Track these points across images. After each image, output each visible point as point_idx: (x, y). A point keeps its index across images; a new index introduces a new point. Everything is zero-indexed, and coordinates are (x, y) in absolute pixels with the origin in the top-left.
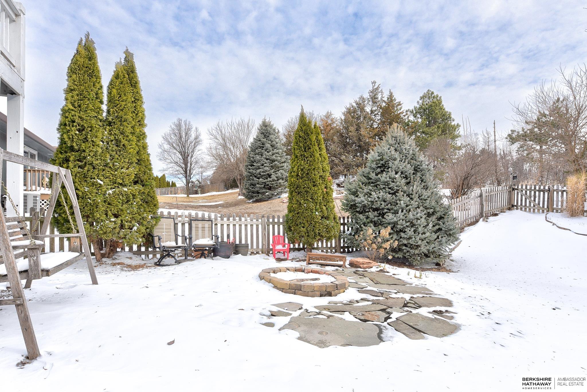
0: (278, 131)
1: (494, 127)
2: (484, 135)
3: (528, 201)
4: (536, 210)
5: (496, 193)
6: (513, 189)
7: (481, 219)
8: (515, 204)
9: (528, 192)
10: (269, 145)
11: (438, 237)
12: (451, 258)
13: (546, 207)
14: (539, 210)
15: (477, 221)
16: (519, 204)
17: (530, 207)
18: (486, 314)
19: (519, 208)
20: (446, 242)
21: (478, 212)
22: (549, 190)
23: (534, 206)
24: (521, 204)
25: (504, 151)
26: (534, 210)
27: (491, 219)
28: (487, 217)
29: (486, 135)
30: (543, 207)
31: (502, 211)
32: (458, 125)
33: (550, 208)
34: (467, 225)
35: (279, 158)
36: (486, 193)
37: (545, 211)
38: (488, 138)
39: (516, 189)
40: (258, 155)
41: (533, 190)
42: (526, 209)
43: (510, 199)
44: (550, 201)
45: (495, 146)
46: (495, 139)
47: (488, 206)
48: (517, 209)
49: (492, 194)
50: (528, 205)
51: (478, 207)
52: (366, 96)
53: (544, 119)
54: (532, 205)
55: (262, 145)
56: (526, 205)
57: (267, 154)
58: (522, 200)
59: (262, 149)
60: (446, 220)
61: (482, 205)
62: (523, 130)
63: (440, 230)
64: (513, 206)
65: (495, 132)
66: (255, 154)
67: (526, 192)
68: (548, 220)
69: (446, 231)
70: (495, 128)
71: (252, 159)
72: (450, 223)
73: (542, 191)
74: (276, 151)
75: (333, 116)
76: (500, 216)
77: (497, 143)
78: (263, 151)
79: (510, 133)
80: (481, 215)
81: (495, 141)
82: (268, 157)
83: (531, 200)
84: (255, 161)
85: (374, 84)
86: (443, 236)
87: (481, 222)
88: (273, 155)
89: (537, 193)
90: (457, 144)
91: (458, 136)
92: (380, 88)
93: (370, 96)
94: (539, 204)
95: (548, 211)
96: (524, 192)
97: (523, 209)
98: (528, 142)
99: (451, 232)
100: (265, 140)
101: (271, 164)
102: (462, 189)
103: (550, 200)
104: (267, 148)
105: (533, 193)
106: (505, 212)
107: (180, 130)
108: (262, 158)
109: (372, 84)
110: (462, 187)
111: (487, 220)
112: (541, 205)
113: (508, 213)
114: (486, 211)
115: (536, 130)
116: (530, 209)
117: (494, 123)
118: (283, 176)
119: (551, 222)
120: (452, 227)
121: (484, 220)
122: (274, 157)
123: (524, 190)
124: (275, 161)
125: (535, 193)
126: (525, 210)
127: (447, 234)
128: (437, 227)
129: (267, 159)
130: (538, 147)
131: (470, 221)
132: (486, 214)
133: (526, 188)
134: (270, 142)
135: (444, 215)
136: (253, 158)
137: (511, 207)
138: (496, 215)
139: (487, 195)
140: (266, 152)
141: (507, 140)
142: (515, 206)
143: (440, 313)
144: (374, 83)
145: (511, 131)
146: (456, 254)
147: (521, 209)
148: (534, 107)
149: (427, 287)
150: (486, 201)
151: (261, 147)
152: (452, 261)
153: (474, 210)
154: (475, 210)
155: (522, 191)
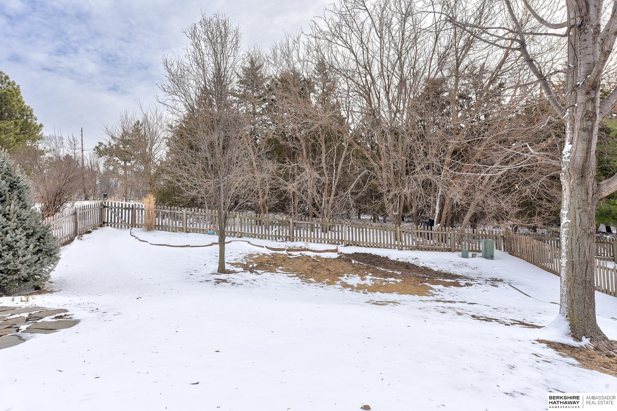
1: (82, 135)
2: (70, 141)
3: (116, 218)
4: (123, 226)
5: (89, 210)
6: (104, 207)
7: (76, 238)
8: (106, 221)
9: (117, 210)
11: (39, 258)
12: (50, 280)
13: (130, 223)
14: (125, 226)
15: (72, 240)
16: (109, 221)
17: (118, 224)
18: (95, 310)
19: (109, 224)
20: (48, 263)
21: (72, 230)
22: (133, 209)
23: (121, 222)
24: (111, 221)
25: (91, 163)
26: (121, 226)
27: (85, 236)
28: (81, 235)
29: (72, 141)
30: (128, 223)
31: (95, 229)
32: (41, 126)
33: (134, 225)
34: (62, 245)
36: (80, 210)
37: (130, 227)
38: (75, 145)
39: (107, 207)
41: (120, 208)
42: (115, 225)
43: (102, 216)
44: (133, 218)
45: (82, 156)
46: (82, 149)
47: (82, 224)
48: (108, 226)
49: (85, 211)
50: (116, 222)
51: (72, 224)
53: (127, 138)
54: (120, 222)
56: (115, 222)
58: (111, 217)
60: (46, 240)
61: (76, 223)
62: (110, 144)
63: (40, 251)
64: (104, 223)
65: (82, 140)
67: (115, 209)
68: (132, 234)
69: (46, 252)
70: (82, 137)
72: (51, 243)
73: (128, 209)
76: (93, 233)
77: (85, 153)
79: (98, 145)
80: (76, 234)
81: (82, 151)
83: (119, 217)
86: (44, 257)
87: (76, 241)
89: (124, 210)
90: (39, 147)
91: (41, 138)
94: (125, 221)
95: (132, 227)
96: (113, 210)
97: (113, 225)
98: (114, 158)
99: (52, 253)
102: (54, 205)
103: (134, 216)
105: (120, 210)
106: (97, 229)
110: (54, 203)
111: (82, 238)
112: (127, 222)
113: (100, 229)
114: (80, 228)
115: (121, 146)
116: (118, 226)
117: (82, 131)
119: (134, 236)
120: (53, 247)
121: (79, 238)
123: (113, 207)
125: (122, 210)
126: (114, 227)
127: (47, 255)
128: (38, 248)
130: (123, 163)
131: (64, 240)
132: (80, 232)
133: (115, 206)
135: (43, 235)
137: (103, 224)
138: (89, 232)
139: (81, 212)
141: (95, 152)
142: (106, 223)
143: (61, 317)
145: (99, 143)
146: (54, 275)
147: (111, 226)
148: (120, 130)
149: (37, 306)
150: (80, 219)
152: (51, 282)
153: (67, 228)
154: (70, 228)
155: (112, 209)
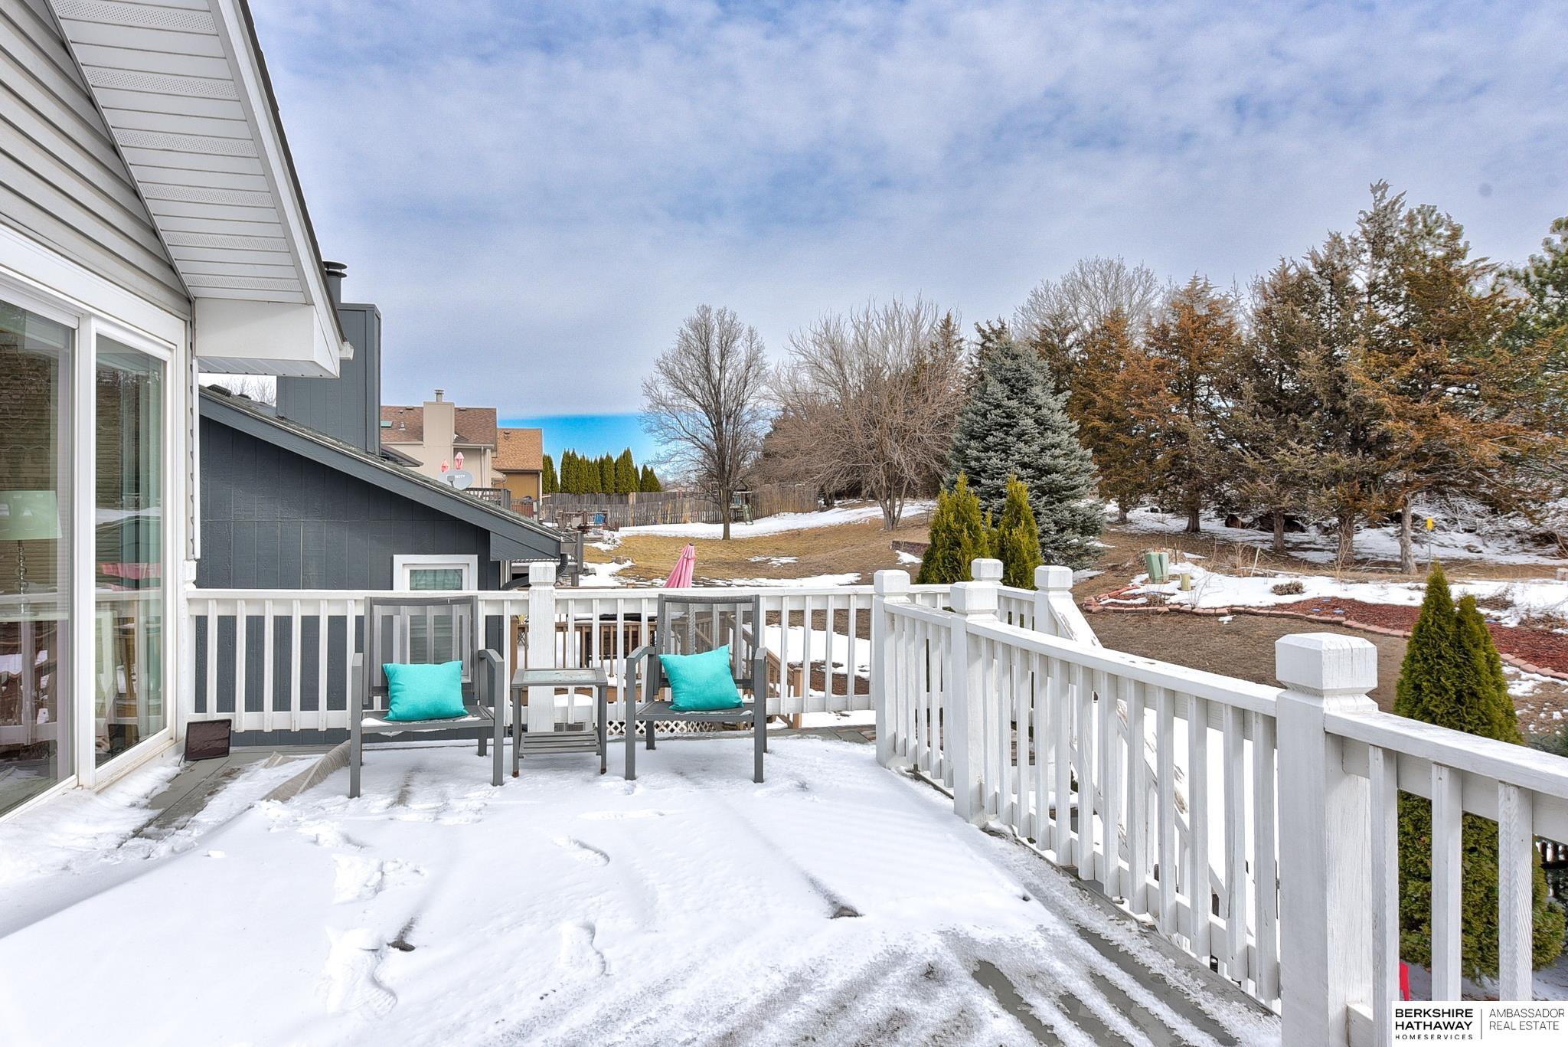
0: (1003, 327)
10: (1030, 422)
35: (1061, 461)
40: (996, 451)
52: (1351, 230)
55: (1006, 421)
57: (1025, 449)
59: (1007, 434)
66: (986, 449)
71: (973, 463)
74: (1051, 438)
75: (1213, 294)
78: (1009, 439)
82: (1026, 459)
84: (985, 471)
85: (1379, 194)
88: (1042, 450)
92: (1403, 204)
93: (1365, 232)
100: (1014, 403)
101: (1039, 482)
104: (1023, 430)
107: (705, 342)
108: (1010, 463)
109: (1374, 190)
118: (1077, 517)
122: (1047, 460)
124: (1048, 472)
129: (1024, 466)
134: (1031, 410)
136: (978, 459)
140: (1021, 445)
144: (1380, 188)
151: (1002, 426)
